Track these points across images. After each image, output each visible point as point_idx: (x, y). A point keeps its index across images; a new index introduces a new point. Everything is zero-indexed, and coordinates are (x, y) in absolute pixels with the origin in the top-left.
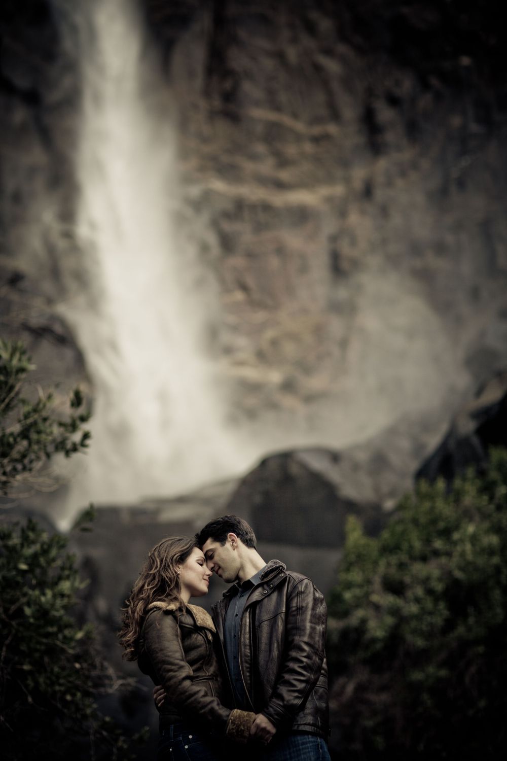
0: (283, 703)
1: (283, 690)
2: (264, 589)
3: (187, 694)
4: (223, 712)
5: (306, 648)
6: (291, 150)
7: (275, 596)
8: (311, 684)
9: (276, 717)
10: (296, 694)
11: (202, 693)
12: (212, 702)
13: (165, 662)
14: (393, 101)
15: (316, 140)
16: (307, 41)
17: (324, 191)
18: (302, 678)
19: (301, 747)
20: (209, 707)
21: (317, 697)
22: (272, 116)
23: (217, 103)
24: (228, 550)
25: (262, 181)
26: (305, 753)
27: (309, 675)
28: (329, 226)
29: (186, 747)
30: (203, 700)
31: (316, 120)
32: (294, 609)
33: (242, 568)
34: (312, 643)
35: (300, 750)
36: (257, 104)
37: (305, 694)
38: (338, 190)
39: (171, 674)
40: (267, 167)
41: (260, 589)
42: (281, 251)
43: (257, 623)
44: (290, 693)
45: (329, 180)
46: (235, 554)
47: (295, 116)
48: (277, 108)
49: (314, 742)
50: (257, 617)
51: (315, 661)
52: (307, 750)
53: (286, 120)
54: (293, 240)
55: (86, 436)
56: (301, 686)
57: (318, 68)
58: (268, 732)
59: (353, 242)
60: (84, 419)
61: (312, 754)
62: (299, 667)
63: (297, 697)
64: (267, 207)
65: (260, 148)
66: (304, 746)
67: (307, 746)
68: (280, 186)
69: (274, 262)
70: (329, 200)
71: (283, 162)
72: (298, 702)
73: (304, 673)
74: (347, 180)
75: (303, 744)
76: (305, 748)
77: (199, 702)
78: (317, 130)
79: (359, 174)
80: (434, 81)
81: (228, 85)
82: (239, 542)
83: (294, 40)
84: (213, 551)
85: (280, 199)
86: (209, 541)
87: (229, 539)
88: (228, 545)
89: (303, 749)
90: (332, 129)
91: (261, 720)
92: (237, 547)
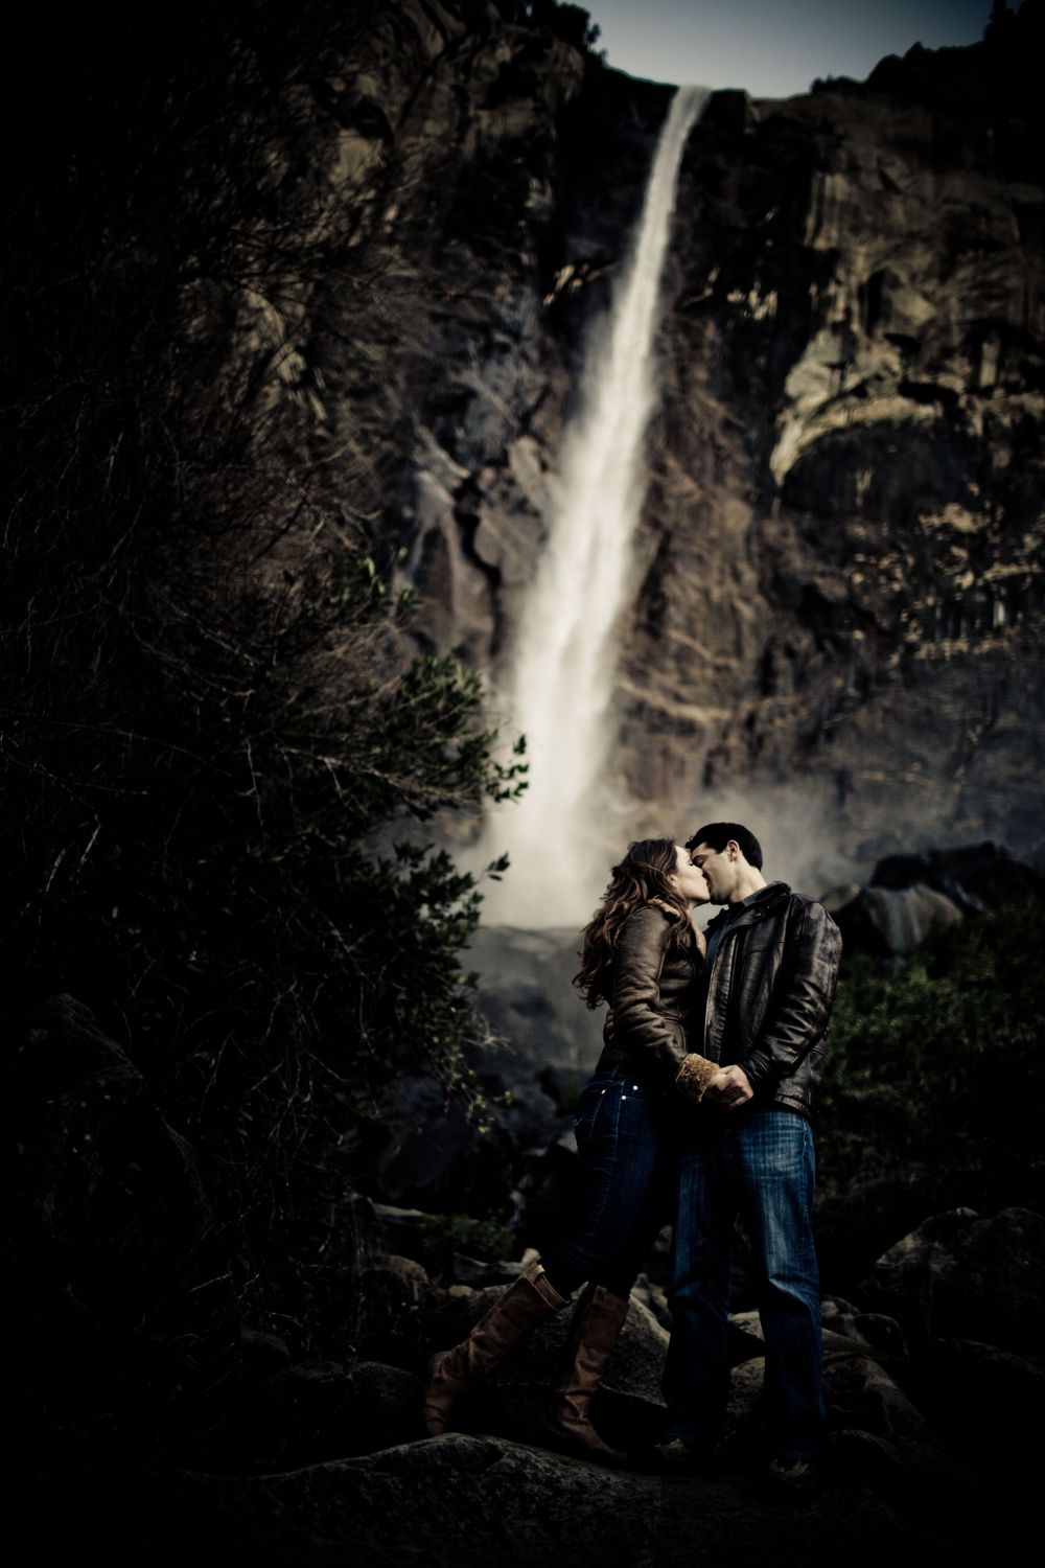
0: (770, 1058)
1: (773, 1043)
2: (757, 911)
3: (638, 1017)
4: (678, 1052)
5: (811, 991)
6: (695, 672)
7: (771, 924)
8: (812, 1039)
9: (756, 1074)
10: (790, 1050)
11: (657, 1023)
12: (667, 1036)
13: (631, 970)
14: (790, 653)
15: (718, 669)
16: (730, 585)
17: (714, 713)
18: (800, 1030)
19: (780, 1132)
20: (662, 1041)
21: (812, 1065)
22: (687, 640)
23: (644, 618)
24: (723, 860)
25: (665, 691)
26: (783, 1141)
27: (810, 1026)
28: (710, 742)
29: (624, 1098)
30: (655, 1030)
31: (722, 653)
32: (796, 938)
33: (738, 886)
34: (818, 985)
35: (778, 1135)
36: (677, 627)
37: (802, 1052)
38: (726, 715)
39: (631, 988)
40: (671, 680)
41: (752, 912)
42: (665, 753)
43: (744, 953)
44: (780, 1046)
45: (722, 704)
46: (732, 867)
47: (705, 644)
48: (693, 635)
49: (798, 1129)
50: (745, 945)
51: (820, 1009)
52: (787, 1138)
53: (698, 646)
54: (678, 747)
55: (524, 786)
56: (798, 1040)
57: (734, 610)
58: (743, 1094)
59: (727, 761)
60: (523, 769)
61: (793, 1145)
62: (798, 1013)
63: (790, 1054)
64: (663, 714)
65: (670, 664)
66: (784, 1132)
67: (788, 1132)
68: (679, 699)
69: (658, 761)
70: (716, 721)
71: (686, 680)
72: (791, 1060)
73: (805, 1023)
74: (735, 708)
75: (784, 1128)
76: (786, 1135)
77: (650, 1032)
78: (720, 661)
79: (746, 706)
80: (828, 645)
81: (657, 605)
82: (739, 854)
83: (721, 583)
84: (704, 858)
85: (676, 710)
86: (702, 846)
87: (728, 848)
88: (725, 854)
89: (782, 1135)
90: (734, 663)
91: (737, 1074)
92: (735, 859)
